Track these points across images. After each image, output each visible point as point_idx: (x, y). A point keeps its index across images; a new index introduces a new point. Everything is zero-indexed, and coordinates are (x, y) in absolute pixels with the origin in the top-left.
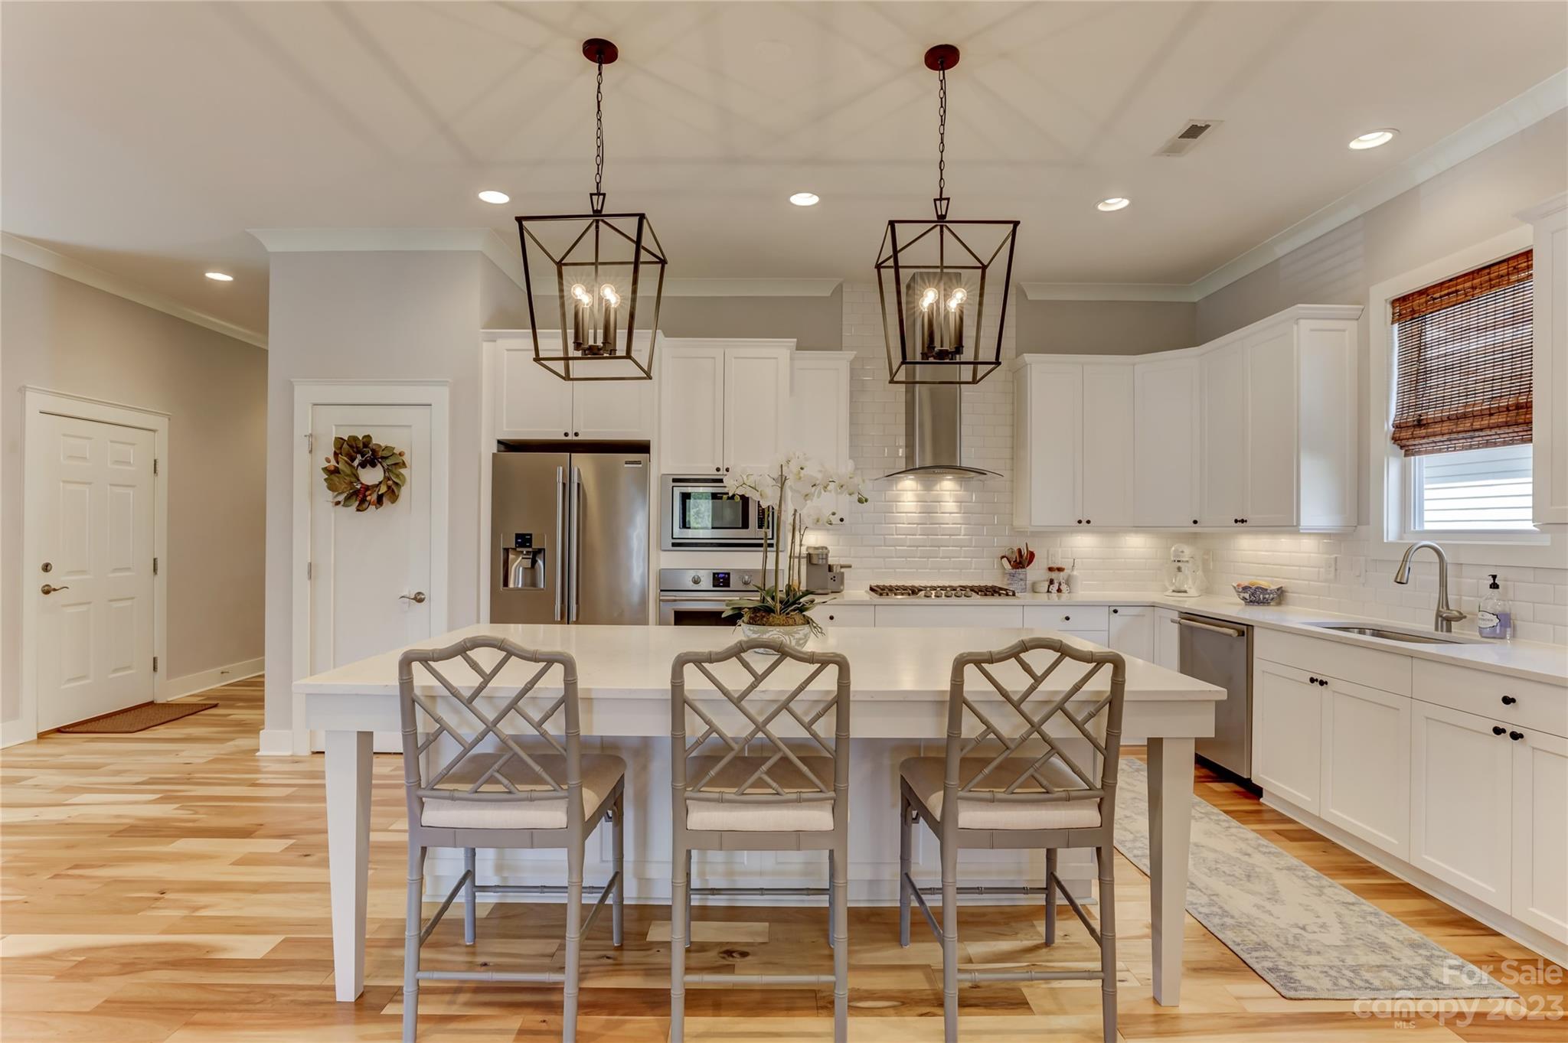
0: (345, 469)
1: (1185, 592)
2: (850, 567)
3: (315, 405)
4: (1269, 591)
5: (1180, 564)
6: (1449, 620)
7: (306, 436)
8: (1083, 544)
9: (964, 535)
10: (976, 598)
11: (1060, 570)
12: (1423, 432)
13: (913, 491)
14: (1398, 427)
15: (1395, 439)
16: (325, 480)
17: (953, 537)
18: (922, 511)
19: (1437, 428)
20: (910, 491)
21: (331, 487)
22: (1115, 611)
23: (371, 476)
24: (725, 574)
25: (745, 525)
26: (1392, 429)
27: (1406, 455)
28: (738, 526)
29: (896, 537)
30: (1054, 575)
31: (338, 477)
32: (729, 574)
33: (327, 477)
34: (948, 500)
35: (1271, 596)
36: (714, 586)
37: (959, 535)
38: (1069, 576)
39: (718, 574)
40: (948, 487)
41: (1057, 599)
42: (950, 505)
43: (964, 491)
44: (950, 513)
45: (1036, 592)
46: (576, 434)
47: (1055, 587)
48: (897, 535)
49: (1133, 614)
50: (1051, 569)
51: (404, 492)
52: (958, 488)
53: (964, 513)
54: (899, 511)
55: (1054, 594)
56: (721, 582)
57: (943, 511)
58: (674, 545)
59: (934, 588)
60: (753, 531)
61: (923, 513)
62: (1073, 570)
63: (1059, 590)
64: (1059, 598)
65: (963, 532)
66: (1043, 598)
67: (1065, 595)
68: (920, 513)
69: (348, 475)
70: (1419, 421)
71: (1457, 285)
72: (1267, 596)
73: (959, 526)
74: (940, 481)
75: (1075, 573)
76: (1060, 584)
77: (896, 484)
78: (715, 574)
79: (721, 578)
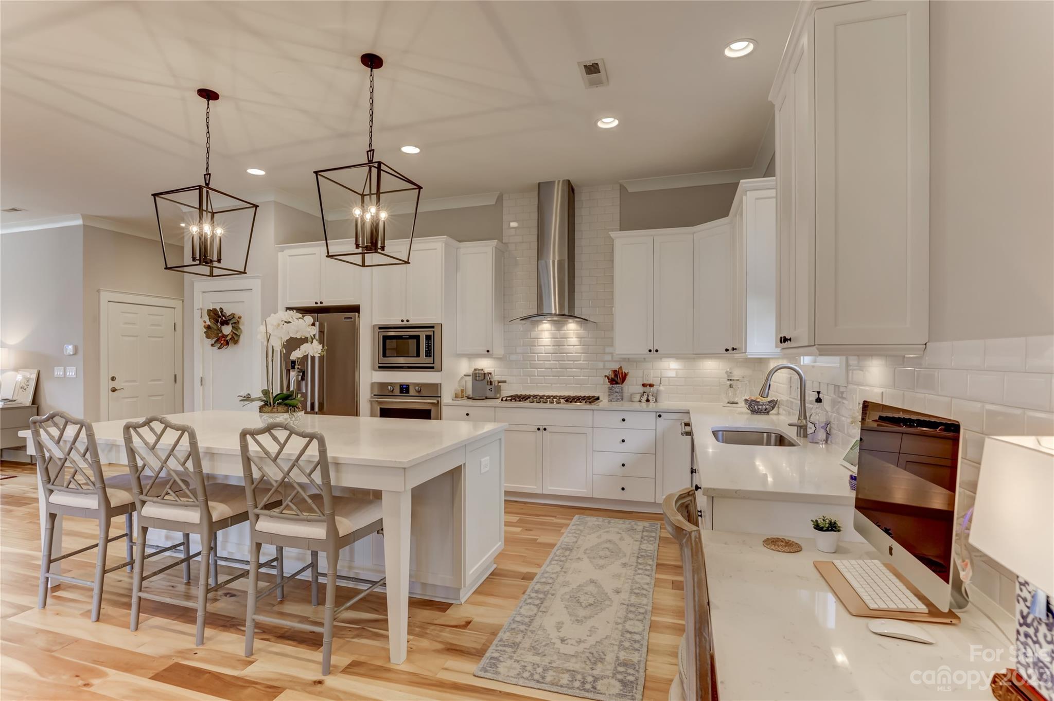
0: (213, 326)
1: (737, 403)
2: (505, 382)
3: (204, 292)
4: (761, 404)
5: (732, 382)
7: (198, 309)
8: (671, 367)
9: (583, 361)
10: (563, 404)
11: (651, 385)
13: (549, 331)
16: (205, 332)
17: (575, 362)
18: (554, 344)
20: (547, 331)
21: (208, 337)
22: (660, 416)
23: (227, 330)
24: (406, 385)
25: (418, 355)
28: (413, 356)
29: (537, 362)
30: (647, 389)
31: (211, 331)
32: (408, 386)
33: (206, 330)
34: (572, 336)
35: (764, 407)
36: (401, 393)
37: (580, 361)
38: (657, 390)
39: (403, 385)
40: (572, 327)
41: (645, 406)
42: (573, 340)
43: (583, 330)
44: (574, 346)
45: (632, 402)
47: (645, 397)
49: (675, 418)
50: (644, 385)
51: (242, 339)
52: (579, 328)
53: (583, 346)
54: (539, 344)
55: (644, 404)
57: (568, 344)
58: (380, 367)
59: (555, 397)
60: (423, 359)
61: (555, 346)
62: (660, 386)
63: (648, 400)
64: (647, 406)
66: (636, 406)
67: (652, 404)
68: (553, 346)
69: (215, 330)
72: (760, 407)
73: (580, 354)
74: (567, 324)
75: (662, 388)
76: (648, 396)
77: (538, 327)
78: (400, 385)
79: (404, 388)
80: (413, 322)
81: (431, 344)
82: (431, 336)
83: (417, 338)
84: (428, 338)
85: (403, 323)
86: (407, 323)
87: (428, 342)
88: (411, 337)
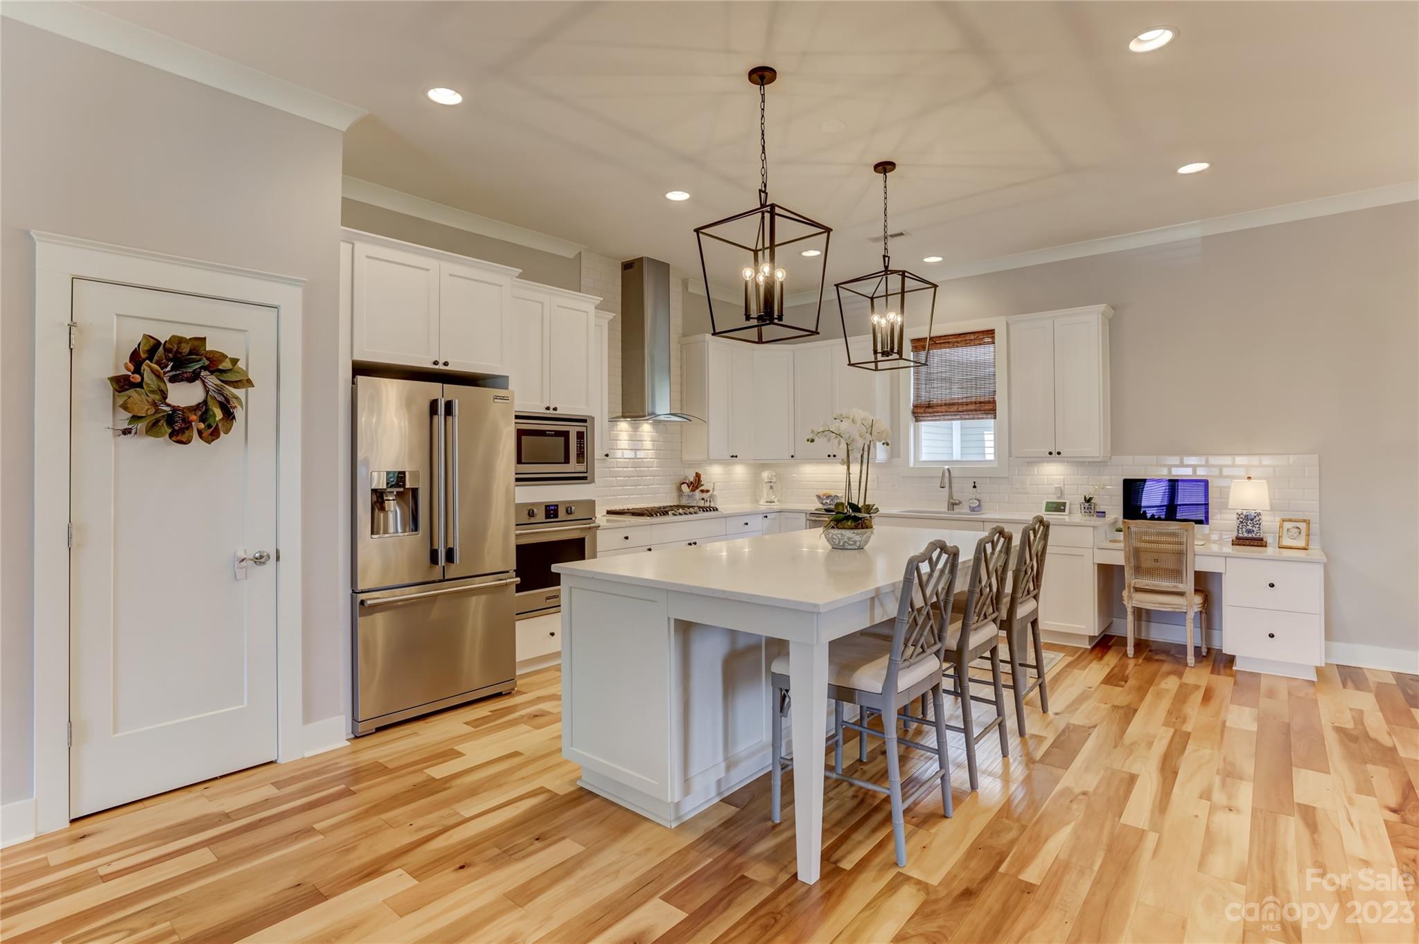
5: (772, 484)
6: (954, 504)
9: (656, 467)
11: (707, 491)
12: (930, 410)
14: (915, 406)
15: (914, 413)
17: (649, 469)
19: (939, 409)
24: (555, 506)
25: (567, 461)
26: (912, 407)
27: (916, 421)
28: (560, 461)
29: (616, 469)
30: (705, 495)
32: (557, 506)
34: (647, 439)
36: (546, 518)
37: (653, 467)
39: (549, 506)
42: (647, 443)
44: (648, 450)
46: (446, 364)
48: (617, 467)
56: (552, 514)
57: (644, 448)
60: (573, 467)
61: (632, 450)
65: (655, 465)
68: (630, 450)
70: (929, 404)
71: (949, 339)
73: (653, 460)
78: (546, 506)
79: (552, 510)
80: (562, 412)
81: (584, 444)
82: (583, 433)
83: (565, 434)
84: (580, 436)
85: (548, 412)
86: (555, 412)
87: (580, 442)
88: (558, 434)
